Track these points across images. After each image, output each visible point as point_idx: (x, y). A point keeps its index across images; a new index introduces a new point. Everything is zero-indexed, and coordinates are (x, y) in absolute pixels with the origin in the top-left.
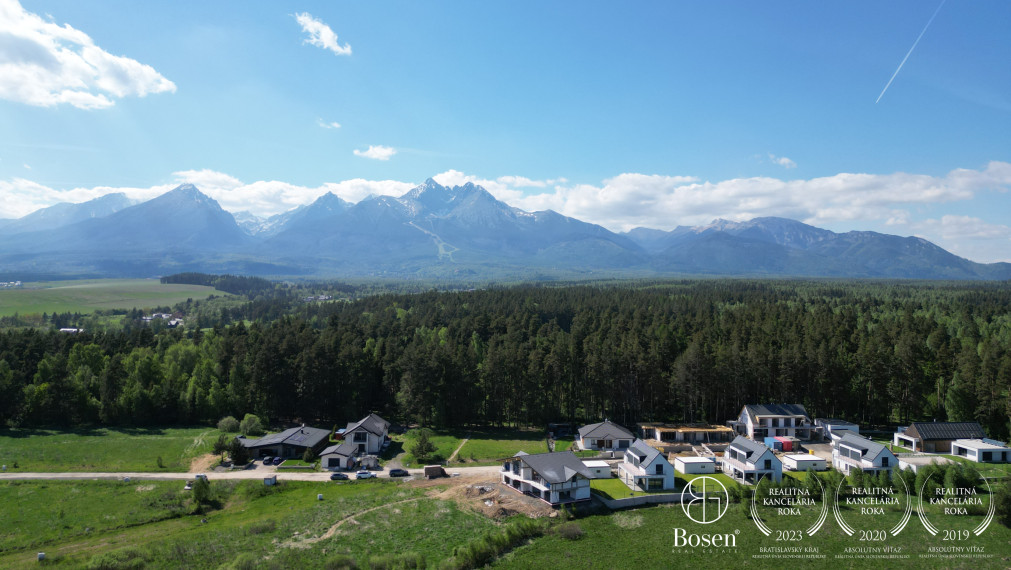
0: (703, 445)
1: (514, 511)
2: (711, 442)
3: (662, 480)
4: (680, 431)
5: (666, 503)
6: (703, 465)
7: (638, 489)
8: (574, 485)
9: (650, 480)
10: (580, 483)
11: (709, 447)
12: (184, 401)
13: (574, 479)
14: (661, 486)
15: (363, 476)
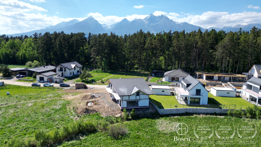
0: (229, 83)
1: (95, 111)
2: (233, 82)
3: (199, 99)
4: (217, 75)
5: (199, 114)
6: (228, 92)
7: (184, 103)
8: (138, 97)
9: (191, 98)
10: (142, 97)
11: (232, 84)
12: (19, 55)
13: (138, 93)
14: (198, 103)
15: (46, 85)
